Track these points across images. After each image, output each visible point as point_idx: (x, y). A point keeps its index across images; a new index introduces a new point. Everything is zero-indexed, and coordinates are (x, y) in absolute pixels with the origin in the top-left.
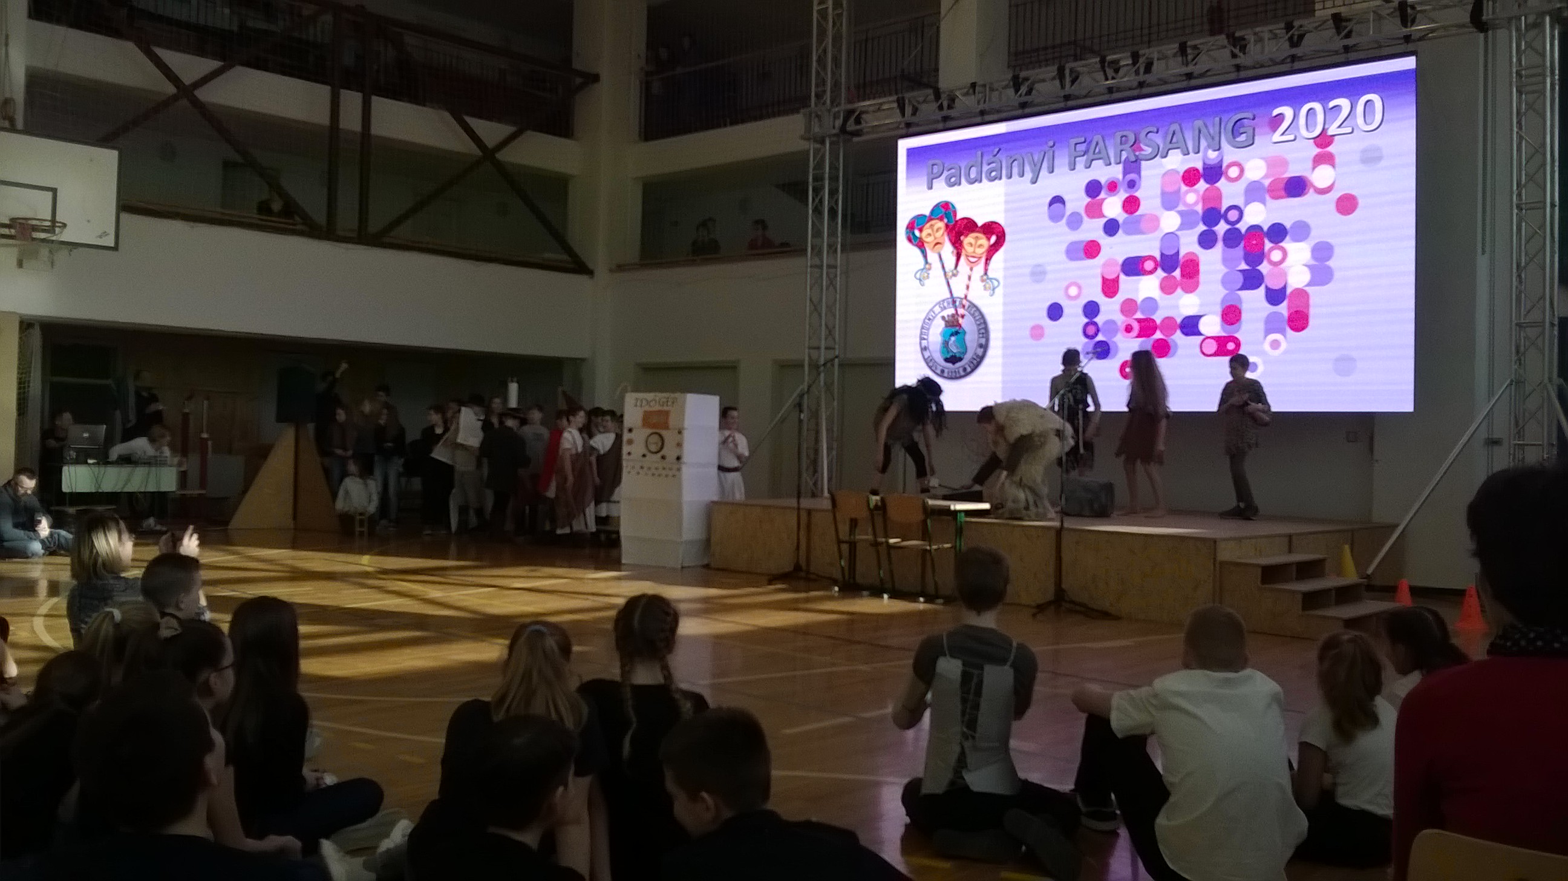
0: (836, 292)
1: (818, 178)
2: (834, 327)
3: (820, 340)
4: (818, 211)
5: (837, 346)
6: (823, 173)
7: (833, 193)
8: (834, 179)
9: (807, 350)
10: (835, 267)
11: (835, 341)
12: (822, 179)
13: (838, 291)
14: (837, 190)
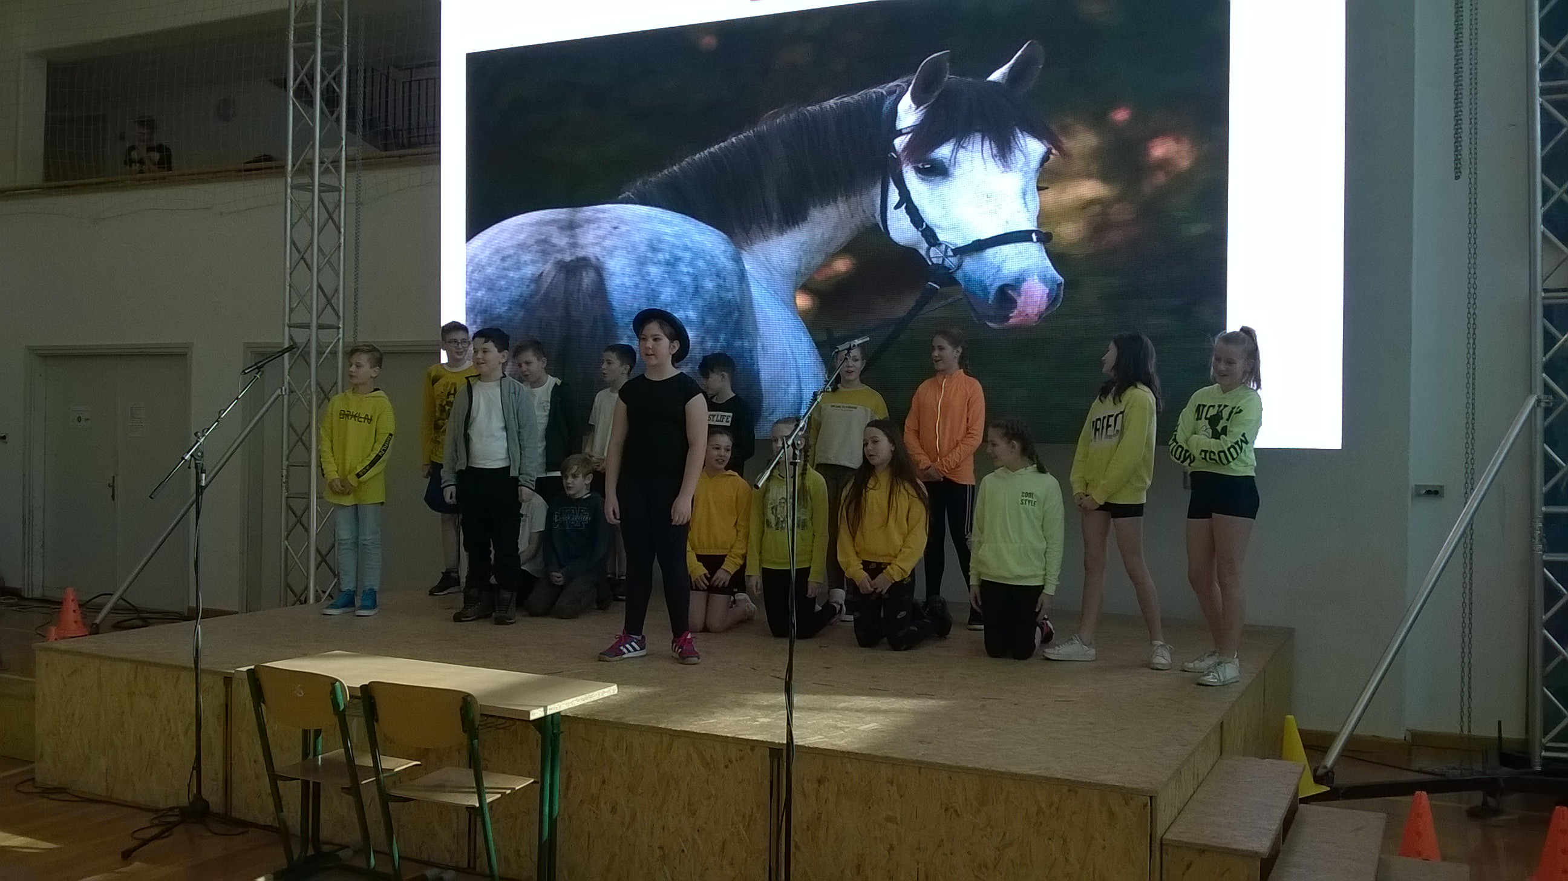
0: (340, 232)
1: (305, 35)
2: (337, 290)
3: (310, 313)
4: (304, 94)
5: (341, 326)
6: (313, 28)
7: (331, 63)
8: (332, 39)
9: (287, 329)
10: (340, 191)
11: (339, 317)
12: (313, 39)
13: (342, 230)
14: (341, 56)
